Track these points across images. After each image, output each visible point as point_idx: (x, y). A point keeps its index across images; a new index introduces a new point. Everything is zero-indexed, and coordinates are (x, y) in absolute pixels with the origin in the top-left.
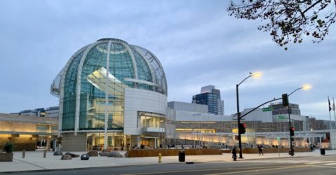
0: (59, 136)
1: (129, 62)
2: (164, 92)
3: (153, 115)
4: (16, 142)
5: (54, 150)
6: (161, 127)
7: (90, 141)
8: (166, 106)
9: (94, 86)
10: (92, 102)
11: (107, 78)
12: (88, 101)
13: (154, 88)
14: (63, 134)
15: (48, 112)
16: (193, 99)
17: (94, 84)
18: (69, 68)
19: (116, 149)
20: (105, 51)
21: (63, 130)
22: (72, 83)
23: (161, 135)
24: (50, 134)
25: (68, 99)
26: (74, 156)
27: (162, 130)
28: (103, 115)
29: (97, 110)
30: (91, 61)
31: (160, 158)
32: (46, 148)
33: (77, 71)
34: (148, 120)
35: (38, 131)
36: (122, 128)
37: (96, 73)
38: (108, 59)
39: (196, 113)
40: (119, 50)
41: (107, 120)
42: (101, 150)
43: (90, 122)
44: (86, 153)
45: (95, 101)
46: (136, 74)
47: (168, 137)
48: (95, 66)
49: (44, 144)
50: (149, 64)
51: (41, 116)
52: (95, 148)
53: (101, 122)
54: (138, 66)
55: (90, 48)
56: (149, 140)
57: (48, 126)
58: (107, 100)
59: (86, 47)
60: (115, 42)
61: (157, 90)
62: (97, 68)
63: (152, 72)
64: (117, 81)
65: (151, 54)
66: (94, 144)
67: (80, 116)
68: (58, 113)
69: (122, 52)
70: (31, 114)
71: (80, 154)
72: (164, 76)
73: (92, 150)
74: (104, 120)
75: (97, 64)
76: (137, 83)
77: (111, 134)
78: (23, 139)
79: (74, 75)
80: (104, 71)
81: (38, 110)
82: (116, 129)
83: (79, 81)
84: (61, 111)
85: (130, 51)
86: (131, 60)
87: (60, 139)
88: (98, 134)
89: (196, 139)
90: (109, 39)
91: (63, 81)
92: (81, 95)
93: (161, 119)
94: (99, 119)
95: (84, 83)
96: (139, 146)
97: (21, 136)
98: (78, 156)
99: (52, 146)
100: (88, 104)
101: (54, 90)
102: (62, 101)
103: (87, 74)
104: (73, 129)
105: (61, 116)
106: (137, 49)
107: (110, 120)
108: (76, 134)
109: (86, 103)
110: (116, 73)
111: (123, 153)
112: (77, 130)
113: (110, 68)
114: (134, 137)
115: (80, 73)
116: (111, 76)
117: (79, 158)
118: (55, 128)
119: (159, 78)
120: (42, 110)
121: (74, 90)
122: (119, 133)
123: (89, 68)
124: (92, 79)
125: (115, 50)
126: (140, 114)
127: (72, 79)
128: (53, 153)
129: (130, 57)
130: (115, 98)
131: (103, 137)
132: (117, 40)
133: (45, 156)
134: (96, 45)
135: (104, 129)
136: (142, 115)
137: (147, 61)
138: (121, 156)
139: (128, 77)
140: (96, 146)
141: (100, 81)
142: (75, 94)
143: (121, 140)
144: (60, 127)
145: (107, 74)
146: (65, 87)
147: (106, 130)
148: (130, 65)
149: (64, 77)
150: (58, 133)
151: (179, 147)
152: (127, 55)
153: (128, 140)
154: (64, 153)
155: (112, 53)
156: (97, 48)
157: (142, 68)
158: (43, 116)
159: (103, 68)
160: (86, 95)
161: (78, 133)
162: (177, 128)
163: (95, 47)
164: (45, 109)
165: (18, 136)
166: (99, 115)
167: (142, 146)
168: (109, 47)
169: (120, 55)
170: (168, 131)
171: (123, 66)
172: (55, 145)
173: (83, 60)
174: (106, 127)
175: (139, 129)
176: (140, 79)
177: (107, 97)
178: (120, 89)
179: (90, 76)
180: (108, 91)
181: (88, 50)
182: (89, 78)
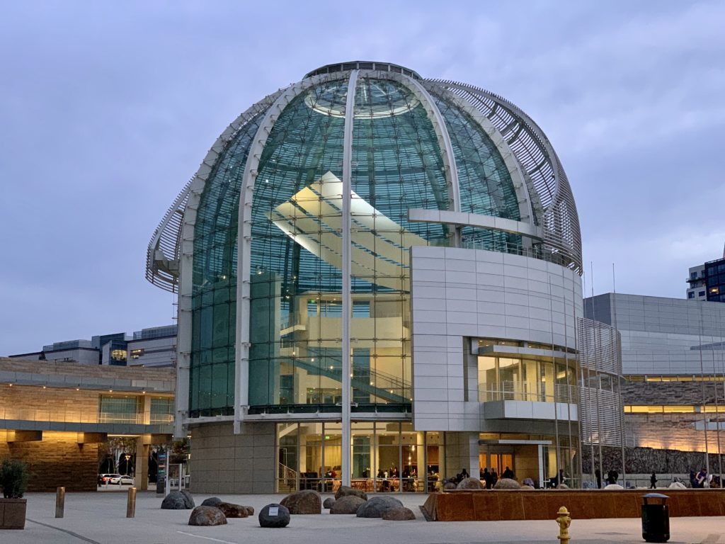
0: (178, 434)
1: (427, 147)
2: (569, 258)
3: (527, 350)
4: (34, 458)
5: (161, 490)
6: (561, 397)
7: (288, 455)
8: (580, 314)
9: (298, 246)
10: (292, 308)
11: (344, 213)
12: (278, 301)
13: (526, 243)
14: (190, 427)
15: (137, 348)
16: (693, 282)
17: (299, 240)
18: (208, 182)
19: (385, 487)
20: (336, 113)
21: (192, 413)
22: (221, 237)
23: (565, 434)
24: (145, 429)
25: (208, 298)
26: (233, 512)
27: (566, 412)
28: (336, 356)
29: (313, 335)
30: (287, 152)
31: (564, 526)
32: (134, 482)
33: (237, 192)
34: (509, 372)
35: (106, 419)
36: (405, 406)
37: (305, 196)
38: (348, 141)
39: (707, 340)
40: (389, 103)
41: (348, 375)
42: (329, 488)
43: (289, 383)
44: (278, 499)
45: (302, 301)
46: (456, 192)
47: (594, 439)
48: (301, 170)
49: (127, 468)
50: (504, 150)
51: (114, 362)
52: (310, 480)
53: (327, 383)
54: (461, 162)
55: (282, 103)
56: (515, 450)
57: (142, 399)
58: (347, 296)
59: (268, 103)
60: (373, 73)
61: (538, 248)
62: (309, 176)
63: (517, 179)
64: (383, 221)
65: (510, 109)
66: (303, 469)
67: (252, 360)
68: (174, 349)
69: (399, 111)
70: (80, 355)
71: (257, 503)
72: (565, 193)
73: (296, 490)
74: (337, 375)
75: (309, 162)
76: (459, 227)
77: (365, 429)
78: (58, 447)
79: (226, 207)
80: (335, 187)
81: (104, 340)
82: (382, 408)
83: (245, 231)
84: (184, 343)
85: (430, 104)
86: (434, 140)
87: (182, 446)
88: (318, 428)
89: (713, 449)
90: (350, 66)
91: (189, 233)
92: (254, 282)
93: (560, 366)
94: (319, 371)
95: (264, 235)
96: (475, 474)
97: (48, 436)
98: (251, 512)
99: (153, 473)
100: (280, 315)
101: (158, 267)
102: (188, 305)
103: (274, 202)
104: (230, 411)
105: (184, 363)
106: (458, 97)
107: (362, 375)
108: (237, 430)
109: (271, 309)
110: (380, 190)
111: (414, 503)
112: (240, 415)
113: (355, 173)
114: (453, 441)
115: (247, 198)
116: (360, 205)
117: (254, 520)
118: (163, 405)
119: (546, 201)
120: (118, 341)
121: (230, 263)
122: (393, 424)
123: (278, 180)
124: (291, 221)
125: (371, 104)
126: (474, 347)
127: (221, 221)
128: (160, 501)
129: (429, 127)
130: (374, 288)
131: (336, 440)
132: (381, 66)
133: (130, 512)
134: (304, 93)
135: (339, 409)
136: (483, 352)
137: (496, 138)
138: (409, 516)
139: (425, 204)
140: (310, 474)
141: (318, 226)
142: (232, 277)
143: (406, 450)
144: (182, 404)
145: (347, 198)
146: (197, 254)
147: (346, 413)
148: (432, 159)
149: (191, 218)
150: (177, 423)
151: (641, 483)
152: (418, 120)
153: (431, 450)
154: (198, 501)
155: (364, 116)
156: (309, 101)
157: (478, 166)
158: (123, 362)
159: (330, 176)
160: (271, 282)
161: (246, 424)
162: (630, 402)
163: (299, 99)
164: (129, 336)
165: (38, 435)
166: (321, 354)
167: (489, 477)
168: (351, 95)
169: (393, 122)
170: (592, 414)
171: (405, 163)
172: (165, 469)
173: (257, 150)
174: (347, 400)
175: (473, 406)
176: (472, 208)
177: (346, 284)
178: (395, 254)
179: (285, 207)
180: (351, 264)
181: (274, 112)
182: (281, 218)
